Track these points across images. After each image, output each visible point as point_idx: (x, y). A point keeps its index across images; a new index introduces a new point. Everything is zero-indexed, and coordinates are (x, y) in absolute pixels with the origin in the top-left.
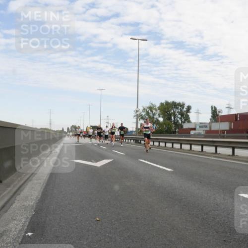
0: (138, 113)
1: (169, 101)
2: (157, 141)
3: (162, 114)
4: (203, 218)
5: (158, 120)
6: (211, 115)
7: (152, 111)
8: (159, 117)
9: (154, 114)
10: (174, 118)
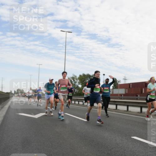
1: (85, 74)
2: (77, 101)
3: (81, 82)
4: (108, 153)
5: (78, 86)
7: (74, 80)
8: (79, 84)
9: (76, 82)
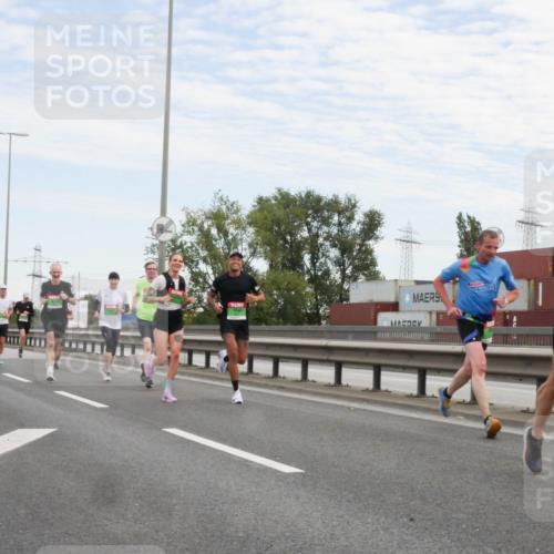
0: (166, 237)
3: (266, 243)
6: (458, 250)
7: (222, 231)
8: (253, 254)
10: (314, 260)
